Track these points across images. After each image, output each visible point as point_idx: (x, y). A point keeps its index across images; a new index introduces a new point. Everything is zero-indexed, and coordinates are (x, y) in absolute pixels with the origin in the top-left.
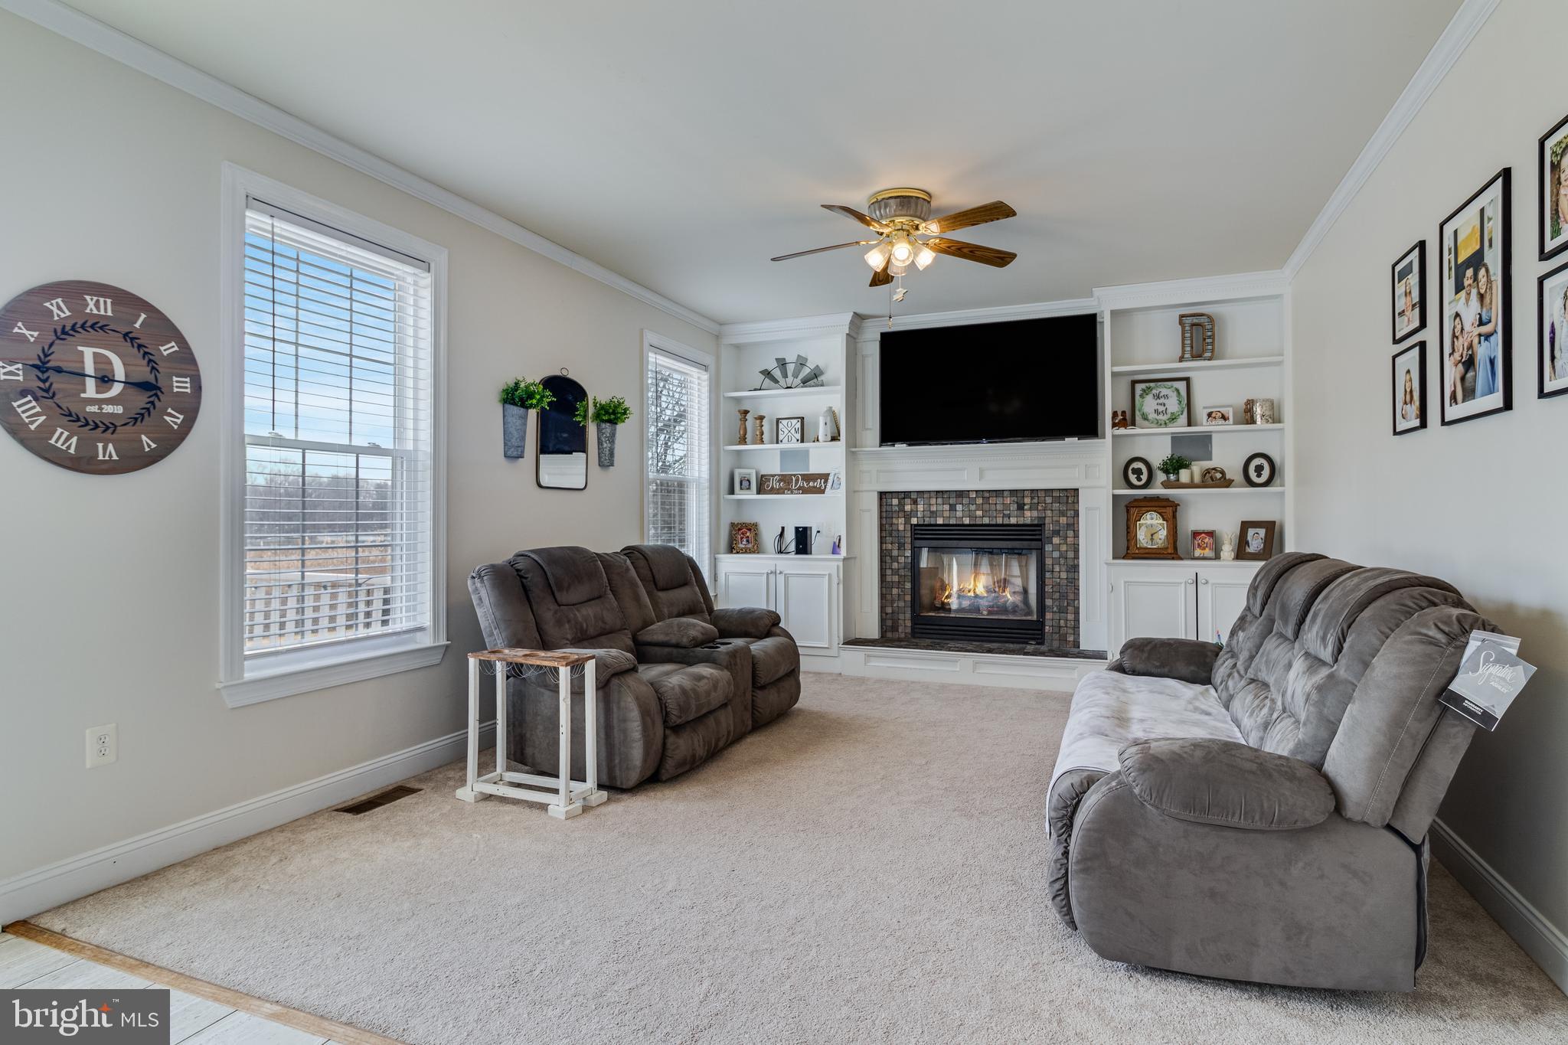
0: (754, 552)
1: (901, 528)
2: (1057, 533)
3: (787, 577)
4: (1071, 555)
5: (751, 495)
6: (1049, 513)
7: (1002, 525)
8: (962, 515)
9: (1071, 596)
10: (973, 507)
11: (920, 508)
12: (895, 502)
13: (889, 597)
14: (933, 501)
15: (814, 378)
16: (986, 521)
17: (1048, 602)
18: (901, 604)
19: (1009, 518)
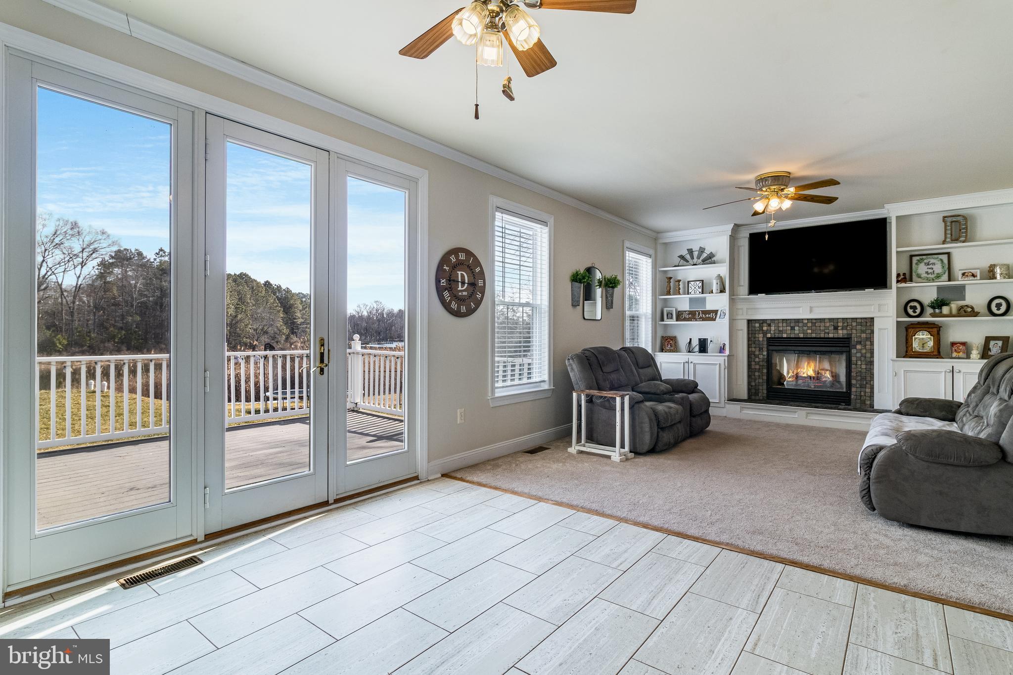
0: (674, 352)
1: (761, 339)
2: (860, 343)
3: (695, 365)
4: (868, 355)
5: (673, 322)
6: (854, 331)
7: (824, 338)
8: (798, 332)
9: (868, 378)
10: (805, 328)
11: (773, 328)
12: (757, 325)
13: (753, 377)
14: (780, 325)
15: (709, 259)
16: (814, 335)
17: (854, 382)
18: (761, 381)
19: (828, 334)
